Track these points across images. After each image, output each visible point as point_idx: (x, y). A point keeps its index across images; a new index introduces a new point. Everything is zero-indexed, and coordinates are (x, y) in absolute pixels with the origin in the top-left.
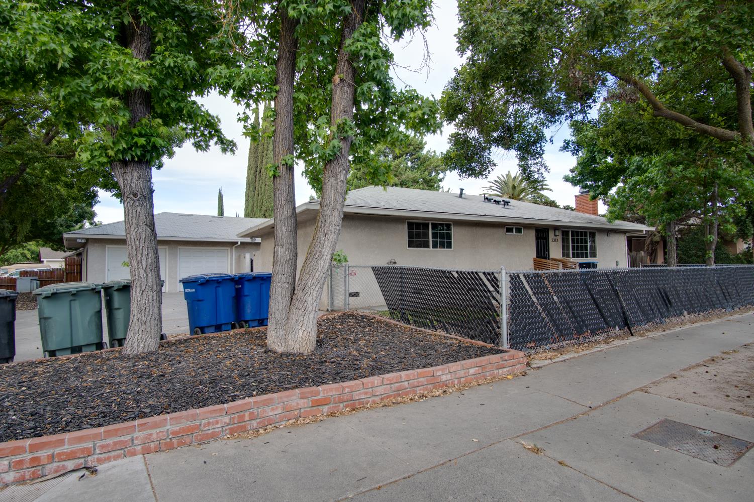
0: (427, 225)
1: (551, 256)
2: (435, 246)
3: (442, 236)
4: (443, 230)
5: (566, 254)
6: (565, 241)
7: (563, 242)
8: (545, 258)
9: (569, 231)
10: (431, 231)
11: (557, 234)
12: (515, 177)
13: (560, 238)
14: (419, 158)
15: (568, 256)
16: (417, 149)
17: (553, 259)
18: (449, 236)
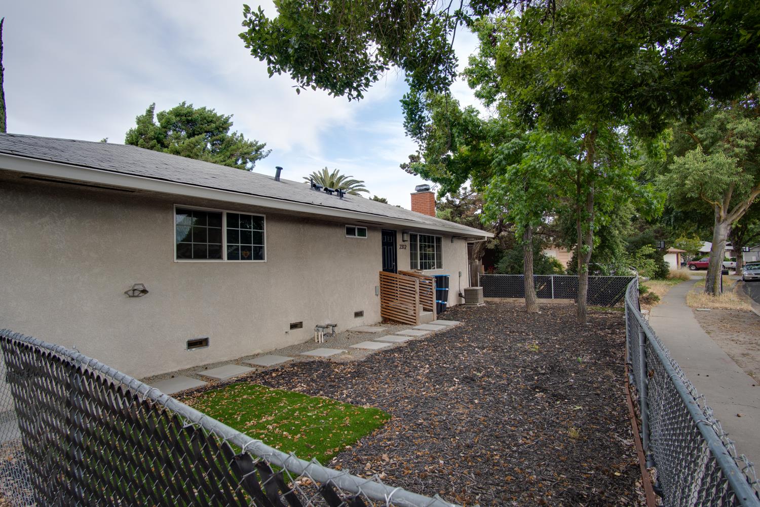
0: (219, 216)
1: (399, 269)
2: (231, 256)
3: (246, 238)
4: (250, 228)
5: (413, 266)
6: (413, 247)
7: (411, 250)
8: (392, 271)
9: (416, 236)
10: (225, 229)
11: (405, 238)
12: (333, 175)
13: (408, 244)
14: (222, 140)
15: (416, 267)
16: (221, 129)
17: (401, 273)
18: (259, 238)
